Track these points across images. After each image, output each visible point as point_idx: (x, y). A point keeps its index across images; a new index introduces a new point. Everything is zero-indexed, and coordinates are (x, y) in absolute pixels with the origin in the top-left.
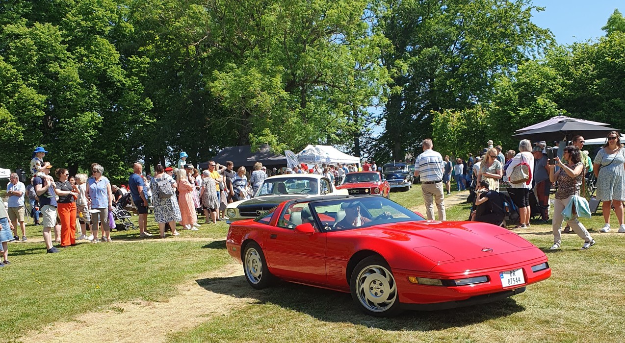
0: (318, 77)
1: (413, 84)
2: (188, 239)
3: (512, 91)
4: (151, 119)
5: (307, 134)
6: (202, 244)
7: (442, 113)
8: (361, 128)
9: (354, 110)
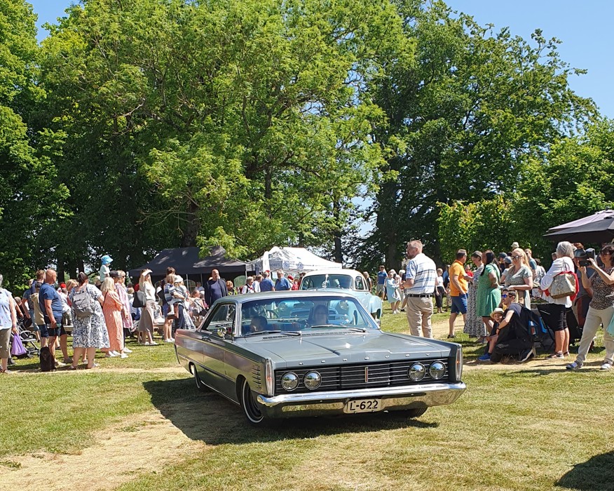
0: (287, 159)
1: (413, 168)
2: (111, 370)
3: (543, 176)
4: (65, 211)
5: (272, 231)
6: (130, 376)
7: (451, 205)
8: (344, 224)
9: (334, 202)
